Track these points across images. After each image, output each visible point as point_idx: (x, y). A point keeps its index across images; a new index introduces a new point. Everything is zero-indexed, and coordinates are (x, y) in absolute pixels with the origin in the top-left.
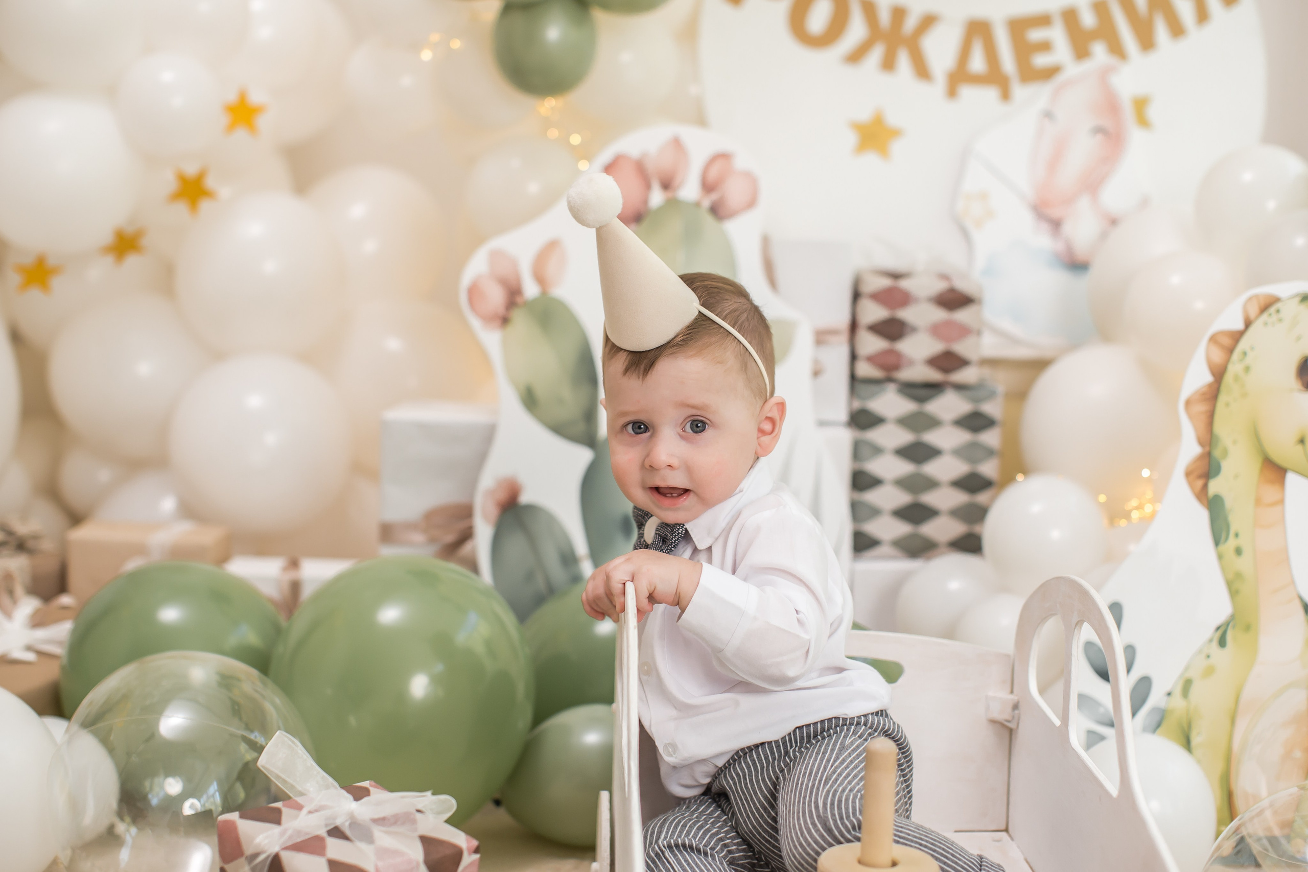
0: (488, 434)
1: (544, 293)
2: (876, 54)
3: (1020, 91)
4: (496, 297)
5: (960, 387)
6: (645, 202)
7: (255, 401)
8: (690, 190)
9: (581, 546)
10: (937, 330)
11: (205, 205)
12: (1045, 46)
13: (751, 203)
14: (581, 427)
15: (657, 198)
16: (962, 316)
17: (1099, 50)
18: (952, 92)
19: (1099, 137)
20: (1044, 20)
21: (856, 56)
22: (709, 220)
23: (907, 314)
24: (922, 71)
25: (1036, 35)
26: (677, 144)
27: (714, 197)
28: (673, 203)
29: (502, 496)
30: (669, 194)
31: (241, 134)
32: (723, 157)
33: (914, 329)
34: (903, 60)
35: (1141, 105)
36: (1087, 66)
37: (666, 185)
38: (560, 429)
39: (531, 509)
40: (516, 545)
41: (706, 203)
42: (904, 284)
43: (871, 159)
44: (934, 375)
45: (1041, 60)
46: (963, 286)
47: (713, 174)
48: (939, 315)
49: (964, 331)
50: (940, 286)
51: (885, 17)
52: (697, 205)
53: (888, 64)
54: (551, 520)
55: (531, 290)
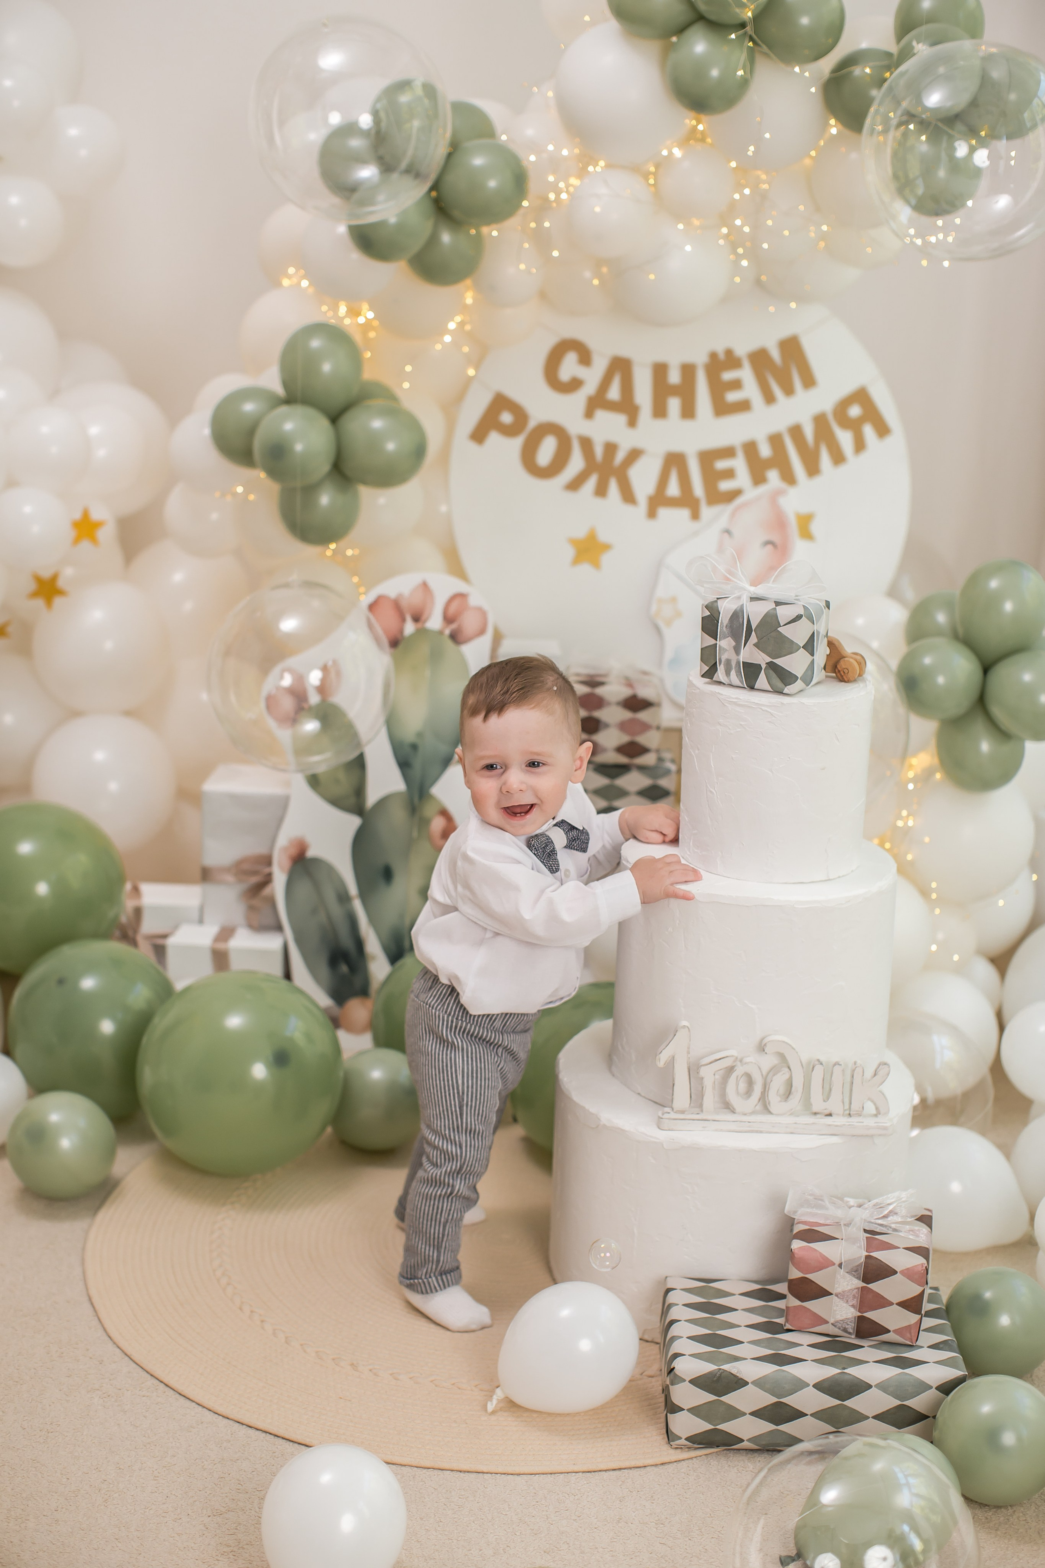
0: (282, 804)
1: (324, 700)
2: (592, 483)
3: (706, 511)
4: (288, 704)
5: (642, 768)
6: (401, 631)
7: (100, 756)
8: (435, 622)
9: (353, 889)
10: (623, 726)
11: (58, 601)
12: (729, 474)
13: (482, 632)
14: (352, 801)
15: (410, 628)
16: (643, 716)
17: (773, 475)
18: (652, 514)
19: (770, 547)
20: (728, 452)
21: (574, 485)
22: (449, 643)
23: (600, 714)
24: (628, 496)
25: (721, 465)
26: (425, 585)
27: (454, 626)
28: (422, 632)
29: (294, 851)
30: (419, 625)
31: (85, 545)
32: (461, 596)
33: (607, 726)
34: (613, 487)
35: (805, 523)
36: (762, 489)
37: (417, 619)
38: (336, 802)
39: (316, 861)
40: (304, 889)
41: (447, 632)
42: (600, 691)
43: (585, 568)
44: (623, 760)
45: (725, 486)
46: (644, 692)
47: (452, 609)
48: (627, 715)
49: (645, 727)
50: (626, 692)
51: (599, 451)
52: (441, 633)
53: (601, 491)
54: (330, 870)
55: (314, 699)
